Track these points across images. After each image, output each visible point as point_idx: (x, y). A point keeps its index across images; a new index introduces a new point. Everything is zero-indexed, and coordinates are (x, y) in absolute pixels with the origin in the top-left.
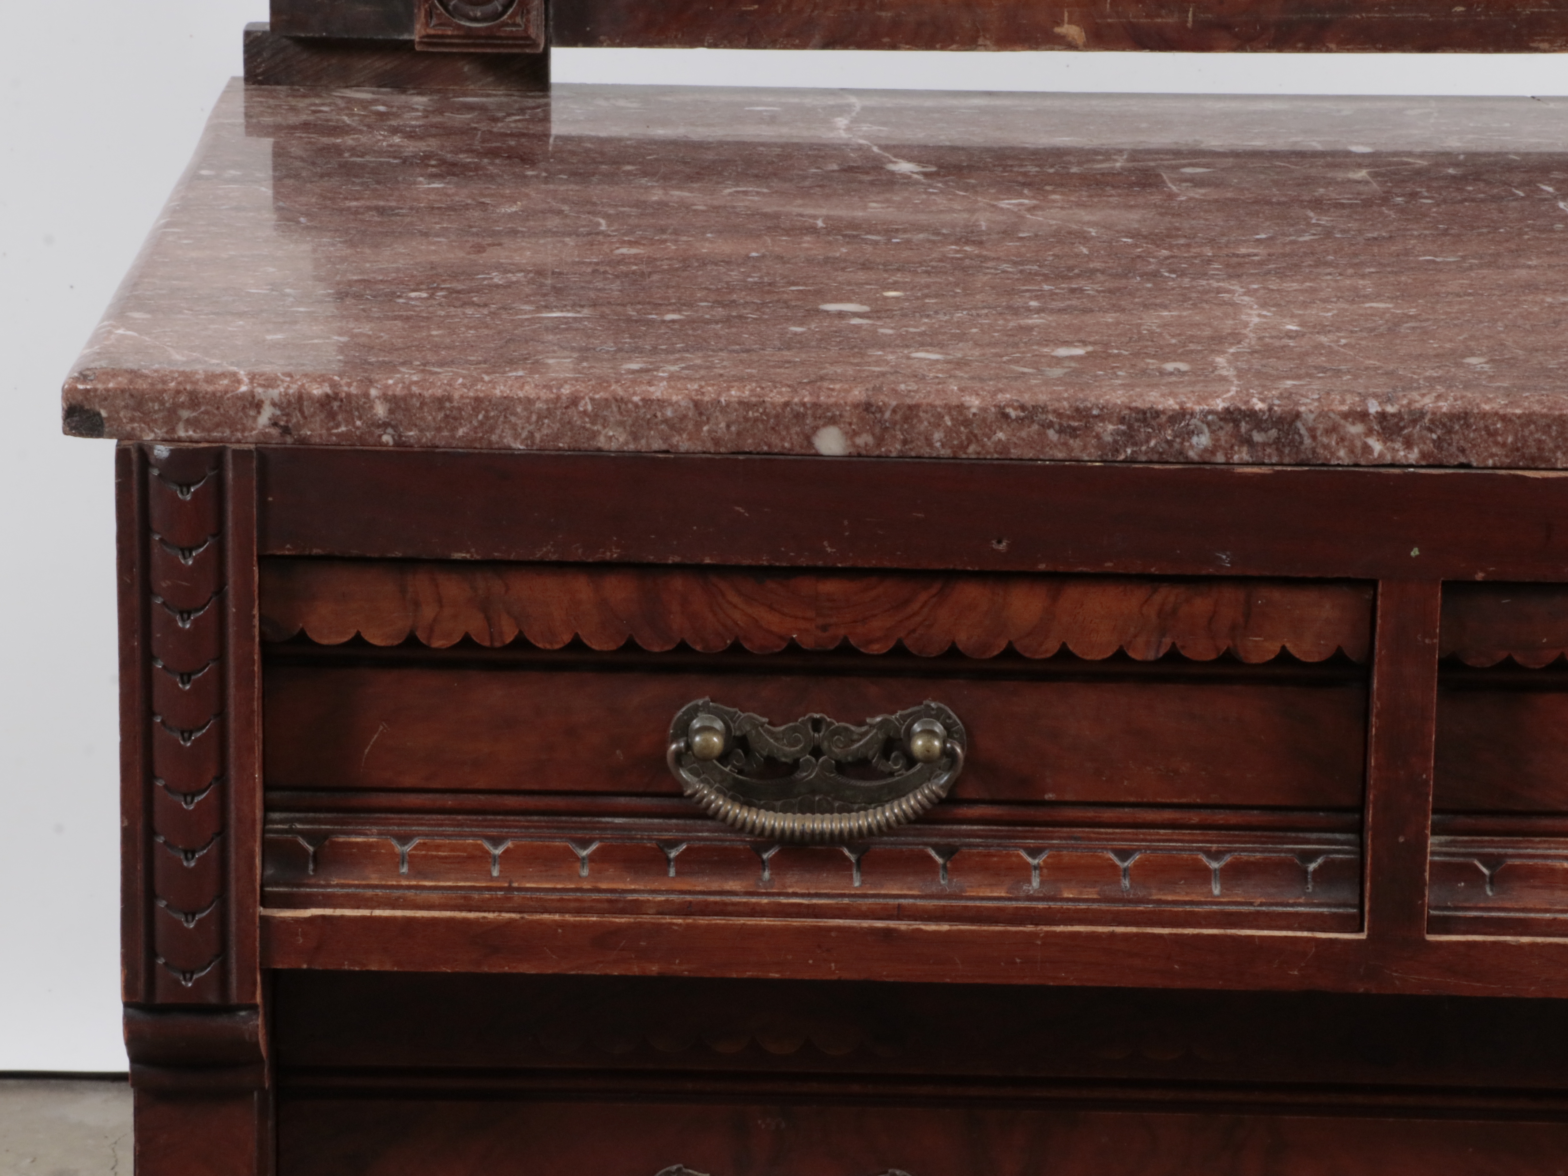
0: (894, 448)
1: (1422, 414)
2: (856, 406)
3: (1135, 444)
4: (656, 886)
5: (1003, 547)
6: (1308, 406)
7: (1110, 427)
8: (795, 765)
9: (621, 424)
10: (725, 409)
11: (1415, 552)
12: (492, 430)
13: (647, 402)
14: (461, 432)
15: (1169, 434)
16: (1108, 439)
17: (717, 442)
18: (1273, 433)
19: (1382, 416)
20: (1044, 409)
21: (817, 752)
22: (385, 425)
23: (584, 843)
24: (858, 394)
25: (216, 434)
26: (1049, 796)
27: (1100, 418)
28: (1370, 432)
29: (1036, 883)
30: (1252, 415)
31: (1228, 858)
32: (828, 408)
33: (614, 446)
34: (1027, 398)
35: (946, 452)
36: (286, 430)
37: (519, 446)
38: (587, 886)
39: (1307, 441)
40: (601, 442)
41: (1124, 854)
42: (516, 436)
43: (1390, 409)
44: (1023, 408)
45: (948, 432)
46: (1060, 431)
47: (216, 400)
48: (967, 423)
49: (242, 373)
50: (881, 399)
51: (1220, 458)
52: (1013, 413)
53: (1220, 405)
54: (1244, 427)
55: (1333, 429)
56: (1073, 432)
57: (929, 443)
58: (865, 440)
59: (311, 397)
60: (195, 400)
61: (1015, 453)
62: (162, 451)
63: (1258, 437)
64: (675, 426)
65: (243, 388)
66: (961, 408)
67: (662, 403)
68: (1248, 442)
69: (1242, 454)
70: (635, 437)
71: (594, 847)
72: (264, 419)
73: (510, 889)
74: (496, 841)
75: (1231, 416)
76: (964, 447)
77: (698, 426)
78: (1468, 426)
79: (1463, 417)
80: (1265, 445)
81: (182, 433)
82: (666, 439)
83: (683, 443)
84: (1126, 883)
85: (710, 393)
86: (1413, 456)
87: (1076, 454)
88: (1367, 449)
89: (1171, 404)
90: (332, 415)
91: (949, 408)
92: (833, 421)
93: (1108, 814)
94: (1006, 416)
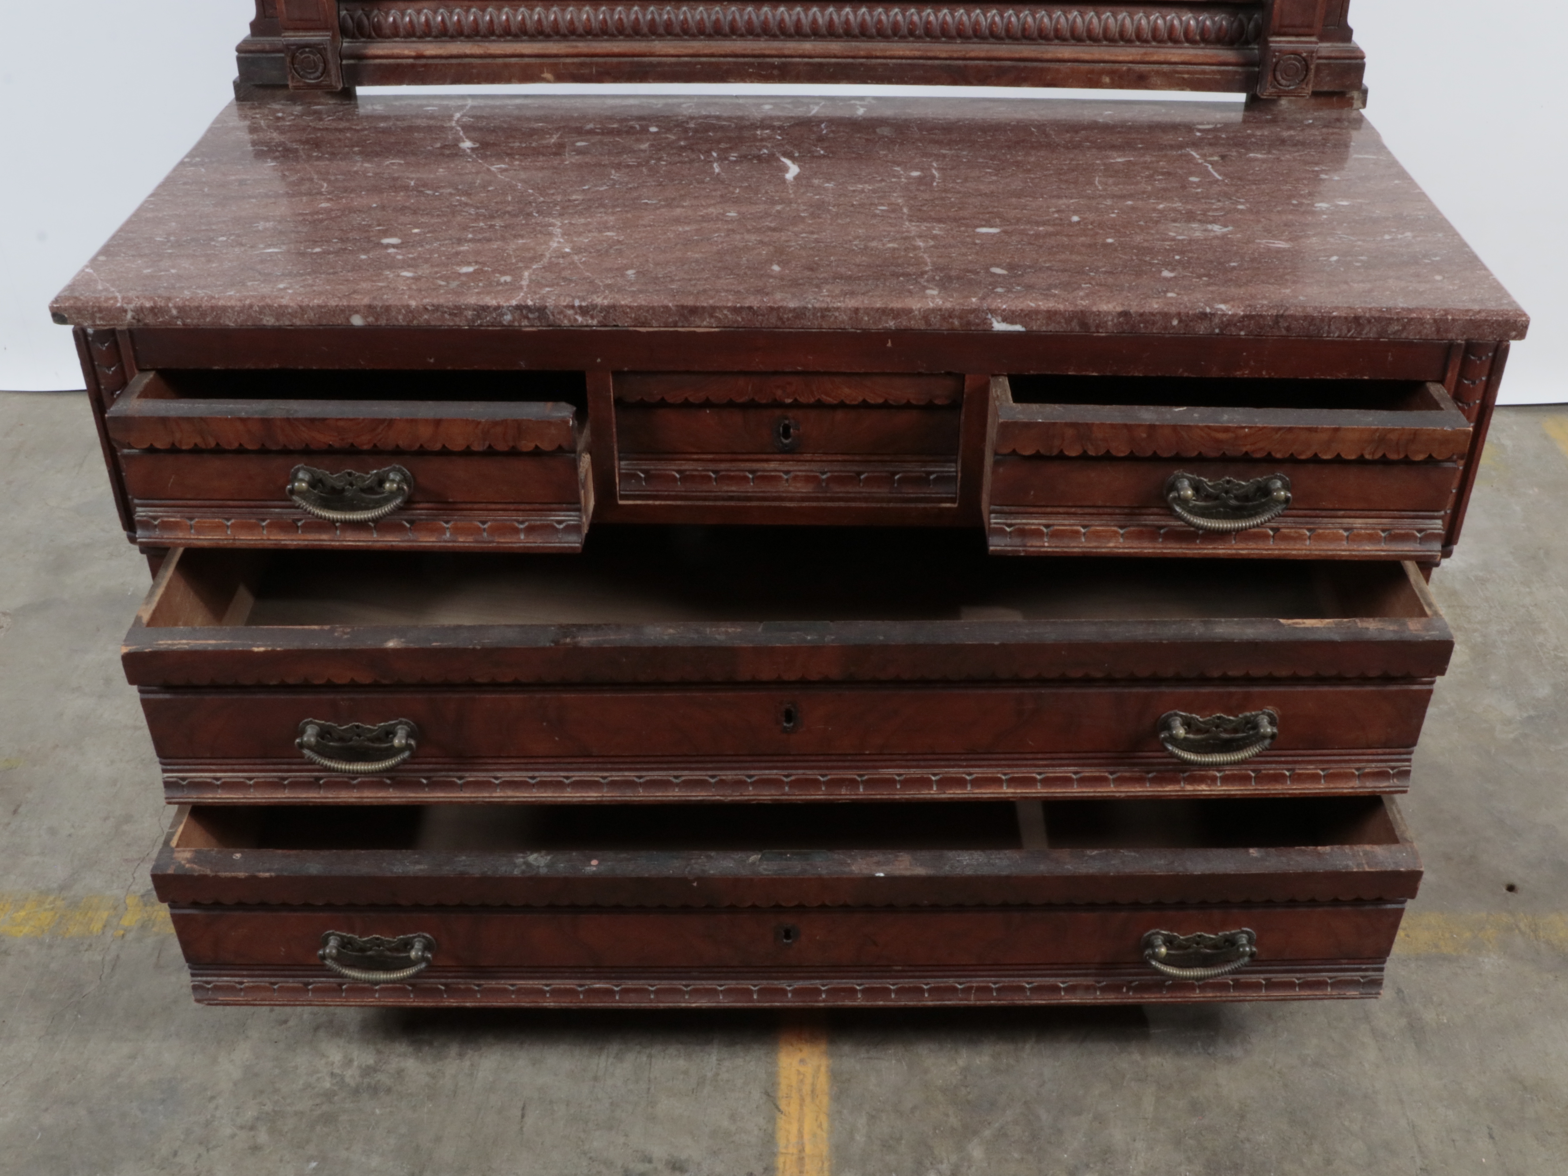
0: (383, 322)
1: (596, 306)
2: (365, 306)
3: (481, 319)
4: (293, 537)
5: (432, 361)
6: (550, 303)
7: (470, 313)
8: (343, 490)
9: (271, 315)
10: (312, 308)
11: (599, 360)
12: (220, 318)
13: (280, 306)
14: (208, 320)
15: (494, 315)
16: (470, 317)
17: (311, 321)
18: (537, 314)
19: (580, 307)
20: (442, 306)
21: (351, 484)
22: (177, 318)
23: (264, 520)
24: (366, 301)
25: (112, 323)
26: (450, 500)
27: (465, 309)
28: (576, 313)
29: (448, 535)
30: (527, 307)
31: (527, 524)
32: (354, 307)
33: (270, 324)
34: (435, 301)
35: (404, 324)
36: (139, 321)
37: (232, 324)
38: (265, 538)
39: (551, 317)
40: (265, 322)
41: (484, 523)
42: (230, 321)
43: (584, 304)
44: (433, 305)
45: (405, 316)
46: (450, 314)
47: (109, 310)
48: (411, 312)
49: (119, 296)
50: (375, 303)
51: (516, 324)
52: (430, 308)
53: (514, 303)
54: (524, 312)
55: (561, 312)
56: (455, 315)
57: (397, 320)
58: (371, 319)
59: (146, 308)
60: (100, 310)
61: (433, 323)
62: (90, 331)
63: (531, 316)
64: (293, 315)
65: (119, 305)
66: (408, 306)
67: (286, 307)
68: (528, 318)
69: (525, 323)
70: (278, 320)
71: (268, 521)
72: (129, 315)
73: (234, 539)
74: (228, 520)
75: (519, 307)
76: (411, 321)
77: (303, 315)
78: (616, 310)
79: (613, 307)
80: (535, 319)
81: (98, 322)
82: (290, 321)
83: (298, 322)
84: (485, 534)
85: (306, 302)
86: (595, 322)
87: (458, 323)
88: (576, 320)
89: (494, 303)
90: (155, 314)
91: (403, 306)
92: (357, 312)
93: (476, 506)
94: (426, 309)
